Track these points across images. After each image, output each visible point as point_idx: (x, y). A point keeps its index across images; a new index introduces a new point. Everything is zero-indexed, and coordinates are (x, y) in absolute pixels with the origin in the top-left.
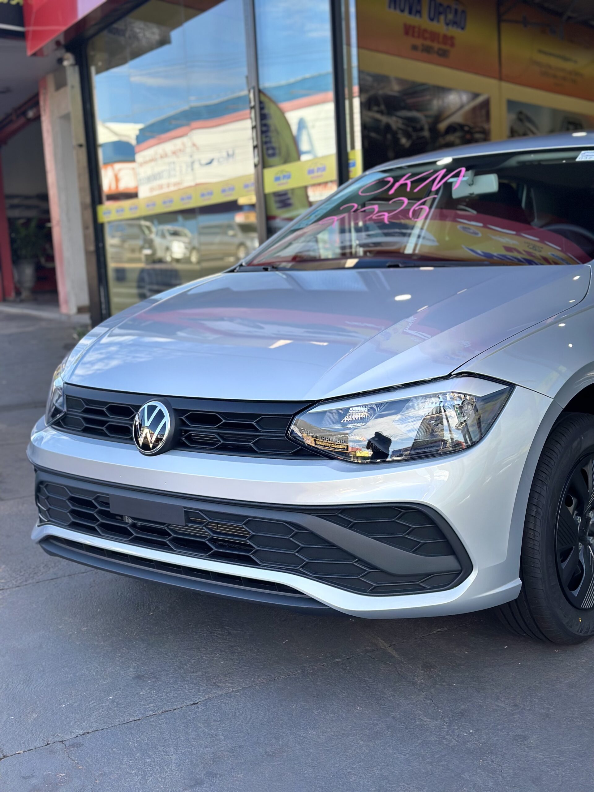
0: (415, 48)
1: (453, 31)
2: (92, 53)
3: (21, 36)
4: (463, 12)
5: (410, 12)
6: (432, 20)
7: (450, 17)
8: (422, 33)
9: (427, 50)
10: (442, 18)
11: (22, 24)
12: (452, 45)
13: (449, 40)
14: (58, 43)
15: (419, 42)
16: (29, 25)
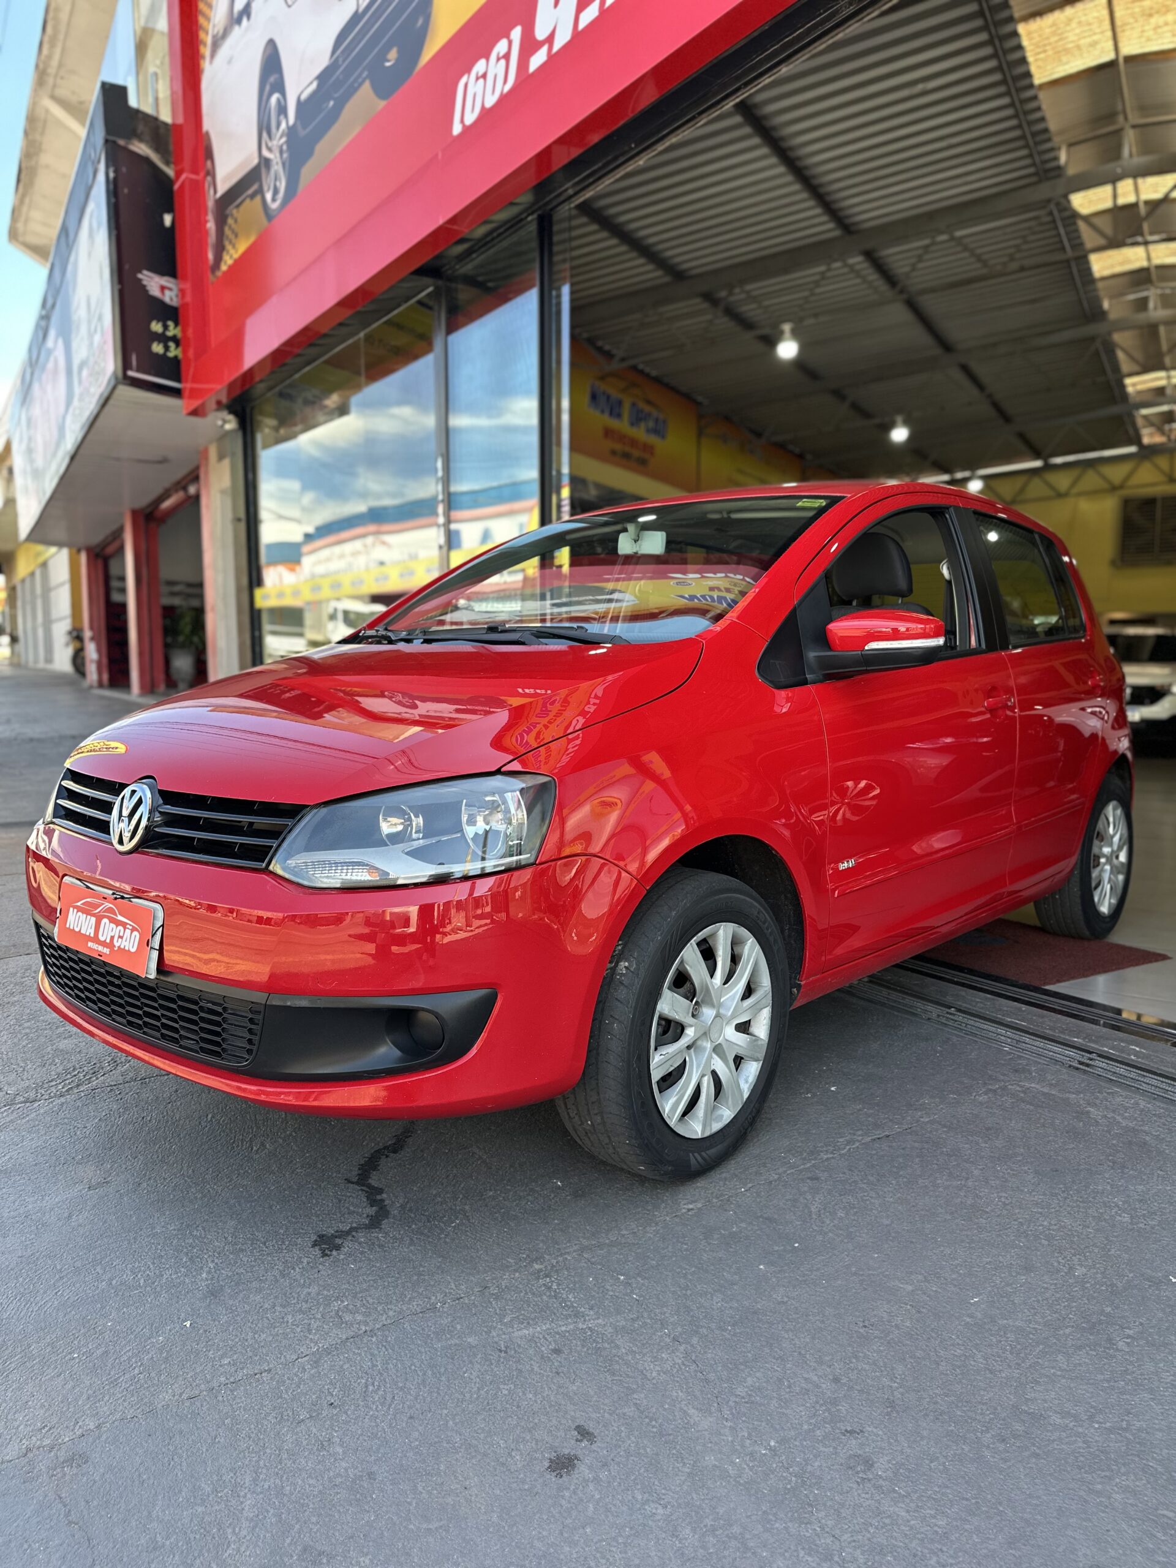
0: (614, 453)
1: (652, 439)
2: (260, 418)
3: (176, 393)
4: (664, 422)
5: (611, 414)
6: (632, 424)
7: (651, 424)
8: (621, 438)
9: (626, 456)
10: (643, 425)
11: (179, 380)
12: (652, 454)
13: (649, 449)
14: (219, 403)
15: (618, 447)
16: (186, 382)
